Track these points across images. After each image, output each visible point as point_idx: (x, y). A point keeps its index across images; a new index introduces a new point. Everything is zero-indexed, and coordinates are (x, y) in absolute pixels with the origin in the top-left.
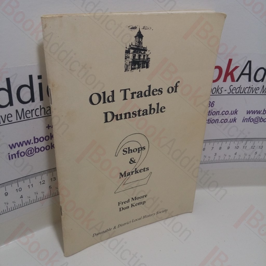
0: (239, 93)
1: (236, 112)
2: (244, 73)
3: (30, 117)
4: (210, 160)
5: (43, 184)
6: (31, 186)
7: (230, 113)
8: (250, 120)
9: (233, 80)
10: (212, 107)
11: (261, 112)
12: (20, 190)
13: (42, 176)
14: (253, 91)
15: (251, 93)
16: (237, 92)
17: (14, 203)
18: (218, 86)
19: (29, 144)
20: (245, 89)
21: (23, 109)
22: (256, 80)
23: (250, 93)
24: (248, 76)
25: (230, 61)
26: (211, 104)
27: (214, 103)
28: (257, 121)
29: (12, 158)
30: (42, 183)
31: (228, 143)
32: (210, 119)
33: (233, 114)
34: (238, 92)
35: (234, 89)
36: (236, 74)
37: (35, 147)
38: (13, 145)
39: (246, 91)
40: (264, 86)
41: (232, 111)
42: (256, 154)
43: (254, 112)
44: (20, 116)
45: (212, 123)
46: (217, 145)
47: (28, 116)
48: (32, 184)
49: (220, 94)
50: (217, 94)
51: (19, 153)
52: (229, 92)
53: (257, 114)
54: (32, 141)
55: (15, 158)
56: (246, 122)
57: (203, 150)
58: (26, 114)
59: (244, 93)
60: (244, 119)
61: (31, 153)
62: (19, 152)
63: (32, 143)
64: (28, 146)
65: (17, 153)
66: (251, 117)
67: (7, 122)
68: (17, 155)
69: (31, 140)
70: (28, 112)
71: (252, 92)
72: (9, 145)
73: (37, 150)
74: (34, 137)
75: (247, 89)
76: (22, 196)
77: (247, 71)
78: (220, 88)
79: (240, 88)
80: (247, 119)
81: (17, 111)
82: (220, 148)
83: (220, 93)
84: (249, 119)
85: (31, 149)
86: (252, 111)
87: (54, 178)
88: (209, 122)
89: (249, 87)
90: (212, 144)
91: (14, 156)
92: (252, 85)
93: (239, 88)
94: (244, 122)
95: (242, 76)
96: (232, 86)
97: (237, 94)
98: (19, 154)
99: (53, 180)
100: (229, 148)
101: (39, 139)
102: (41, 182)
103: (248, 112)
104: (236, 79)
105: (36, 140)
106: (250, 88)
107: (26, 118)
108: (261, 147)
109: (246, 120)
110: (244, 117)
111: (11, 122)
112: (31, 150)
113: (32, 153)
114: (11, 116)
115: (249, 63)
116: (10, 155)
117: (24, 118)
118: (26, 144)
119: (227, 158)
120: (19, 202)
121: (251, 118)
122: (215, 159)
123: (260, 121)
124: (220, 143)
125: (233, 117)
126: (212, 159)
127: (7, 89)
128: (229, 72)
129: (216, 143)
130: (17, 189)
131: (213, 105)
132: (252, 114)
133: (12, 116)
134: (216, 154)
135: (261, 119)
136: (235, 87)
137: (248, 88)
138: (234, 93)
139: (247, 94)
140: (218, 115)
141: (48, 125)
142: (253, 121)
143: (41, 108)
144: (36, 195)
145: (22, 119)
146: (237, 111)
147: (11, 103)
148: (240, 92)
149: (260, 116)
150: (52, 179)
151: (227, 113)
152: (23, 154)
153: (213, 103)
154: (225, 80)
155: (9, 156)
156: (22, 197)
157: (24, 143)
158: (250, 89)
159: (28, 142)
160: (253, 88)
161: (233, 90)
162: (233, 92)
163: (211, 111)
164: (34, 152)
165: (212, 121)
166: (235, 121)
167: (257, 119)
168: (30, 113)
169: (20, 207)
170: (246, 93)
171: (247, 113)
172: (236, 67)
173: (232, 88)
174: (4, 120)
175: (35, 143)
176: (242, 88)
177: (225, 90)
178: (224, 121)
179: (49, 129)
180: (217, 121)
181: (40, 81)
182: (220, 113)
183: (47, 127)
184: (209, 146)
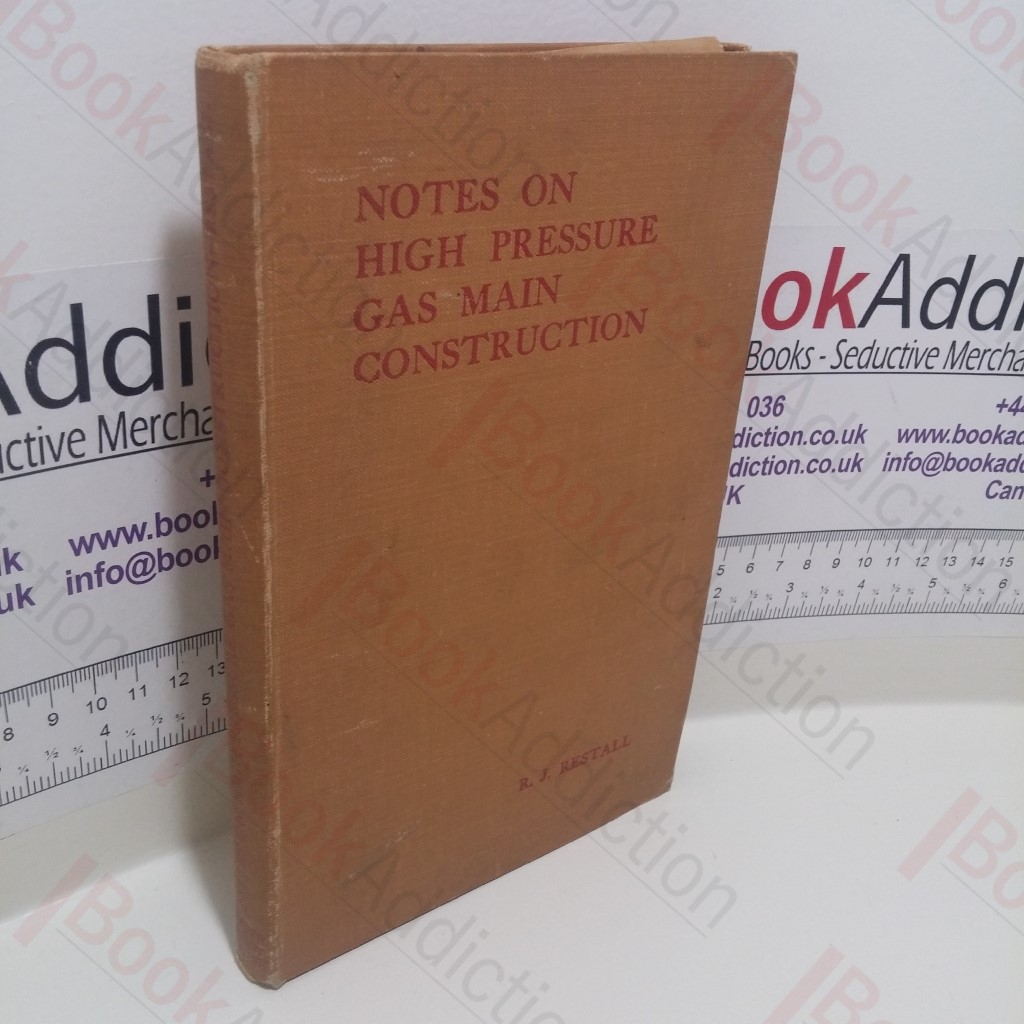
0: (870, 368)
1: (860, 435)
2: (886, 296)
3: (145, 443)
4: (772, 607)
5: (181, 685)
6: (138, 693)
7: (839, 437)
8: (909, 462)
9: (848, 322)
10: (775, 415)
11: (946, 435)
12: (102, 704)
13: (179, 657)
14: (916, 361)
15: (911, 368)
16: (862, 363)
17: (80, 754)
18: (798, 341)
19: (140, 538)
20: (889, 354)
21: (122, 415)
22: (927, 324)
23: (907, 367)
24: (899, 308)
25: (838, 253)
26: (772, 406)
27: (784, 402)
28: (933, 469)
29: (79, 590)
30: (178, 681)
31: (835, 545)
32: (770, 460)
33: (850, 442)
34: (867, 365)
35: (853, 352)
36: (860, 300)
37: (159, 550)
38: (82, 540)
39: (895, 361)
40: (957, 344)
41: (846, 431)
42: (932, 585)
43: (921, 436)
44: (113, 439)
45: (777, 472)
46: (796, 553)
47: (139, 441)
48: (144, 686)
49: (805, 371)
50: (795, 369)
51: (103, 570)
52: (835, 365)
53: (934, 441)
54: (151, 529)
55: (90, 587)
56: (897, 470)
57: (748, 572)
58: (133, 431)
59: (885, 368)
60: (887, 459)
61: (144, 573)
62: (102, 567)
63: (150, 537)
64: (137, 546)
65: (96, 572)
66: (911, 453)
67: (66, 458)
68: (95, 577)
69: (144, 524)
70: (140, 425)
71: (916, 366)
72: (71, 541)
73: (166, 562)
74: (157, 515)
75: (898, 354)
76: (106, 726)
77: (895, 290)
78: (803, 349)
79: (871, 348)
80: (899, 459)
81: (102, 420)
82: (807, 565)
83: (803, 368)
84: (907, 459)
85: (143, 557)
86: (916, 431)
87: (222, 665)
88: (767, 471)
89: (903, 346)
90: (777, 548)
91: (84, 581)
92: (916, 342)
93: (869, 351)
94: (890, 470)
95: (880, 308)
96: (845, 341)
97: (864, 370)
98: (104, 575)
99: (215, 672)
100: (836, 564)
101: (173, 522)
102: (173, 678)
103: (904, 436)
104: (858, 318)
105: (164, 527)
106: (906, 349)
107: (132, 447)
108: (949, 561)
109: (896, 463)
110: (889, 454)
111: (79, 460)
112: (145, 562)
113: (148, 570)
114: (80, 438)
115: (902, 263)
116: (73, 576)
117: (125, 447)
118: (129, 540)
119: (831, 600)
120: (94, 750)
121: (912, 457)
122: (790, 605)
123: (945, 469)
124: (806, 546)
125: (849, 452)
126: (778, 602)
127: (71, 341)
128: (834, 294)
129: (791, 547)
130: (90, 703)
131: (778, 409)
132: (917, 440)
133: (83, 439)
134: (792, 585)
135: (948, 460)
136: (854, 348)
137: (899, 348)
138: (851, 367)
139: (897, 369)
140: (799, 444)
141: (208, 472)
142: (920, 469)
143: (186, 410)
144: (157, 724)
145: (120, 449)
146: (865, 431)
147: (83, 392)
148: (874, 363)
149: (944, 448)
150: (212, 667)
151: (828, 437)
152: (115, 575)
153: (780, 401)
154: (820, 322)
155: (69, 580)
156: (108, 733)
157: (122, 534)
158: (908, 352)
159: (136, 533)
160: (917, 350)
161: (847, 356)
162: (849, 365)
163: (772, 430)
164: (156, 569)
165: (777, 465)
166: (856, 468)
167: (933, 462)
168: (146, 428)
169: (99, 768)
170: (893, 367)
171: (900, 440)
172: (859, 278)
173: (844, 349)
174: (56, 452)
175: (158, 536)
176: (878, 349)
177: (822, 358)
178: (818, 465)
179: (208, 485)
180: (795, 465)
181: (184, 316)
182: (806, 437)
183: (202, 479)
184: (766, 555)
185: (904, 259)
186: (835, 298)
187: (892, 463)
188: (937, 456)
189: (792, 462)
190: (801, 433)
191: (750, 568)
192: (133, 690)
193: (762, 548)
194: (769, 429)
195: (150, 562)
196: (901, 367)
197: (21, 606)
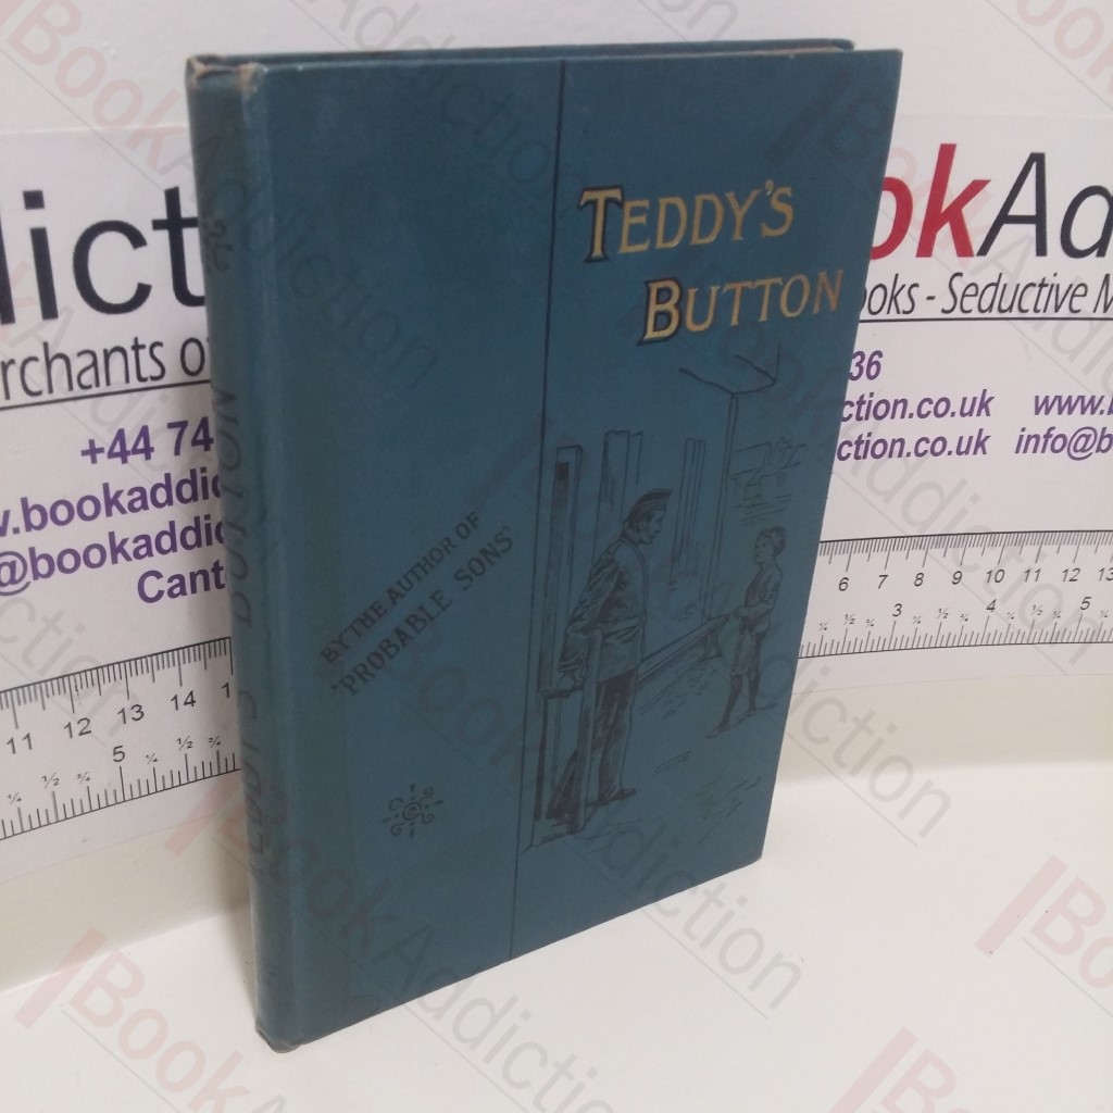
0: (995, 313)
1: (984, 405)
2: (1013, 212)
4: (874, 636)
5: (81, 734)
6: (21, 744)
7: (955, 407)
8: (1050, 440)
9: (963, 248)
10: (870, 377)
11: (1098, 404)
13: (75, 697)
14: (1058, 302)
15: (1051, 312)
16: (984, 307)
18: (897, 275)
20: (1020, 293)
22: (1070, 250)
23: (1045, 311)
24: (1031, 229)
26: (865, 364)
27: (880, 360)
28: (1083, 450)
30: (76, 729)
31: (954, 553)
32: (865, 438)
33: (970, 413)
34: (990, 309)
35: (971, 291)
36: (979, 217)
37: (32, 551)
39: (1028, 302)
40: (1111, 277)
41: (964, 399)
42: (1085, 605)
43: (1067, 405)
45: (875, 456)
46: (902, 564)
48: (28, 736)
49: (907, 317)
50: (893, 315)
52: (948, 308)
53: (1083, 411)
54: (17, 519)
56: (1035, 451)
59: (1015, 313)
60: (1021, 437)
61: (12, 581)
63: (16, 531)
66: (1053, 428)
69: (6, 514)
71: (1057, 309)
73: (43, 566)
74: (24, 501)
75: (1032, 294)
77: (1025, 205)
78: (904, 286)
79: (996, 285)
80: (1037, 437)
82: (920, 578)
83: (905, 312)
84: (1047, 436)
85: (9, 559)
86: (1059, 398)
87: (137, 708)
88: (861, 453)
89: (1038, 282)
90: (879, 557)
92: (1055, 275)
93: (993, 288)
94: (1025, 451)
95: (1006, 228)
96: (960, 274)
97: (987, 315)
99: (128, 717)
101: (48, 510)
102: (69, 725)
103: (1042, 406)
104: (977, 242)
105: (36, 518)
106: (1042, 285)
108: (1108, 574)
109: (1033, 441)
110: (1023, 430)
112: (12, 565)
113: (17, 577)
115: (1034, 165)
119: (952, 626)
121: (1054, 433)
122: (898, 634)
123: (1099, 450)
124: (917, 554)
125: (969, 427)
126: (882, 630)
128: (944, 209)
129: (897, 555)
131: (873, 369)
132: (1060, 411)
135: (1102, 438)
136: (974, 284)
137: (1033, 285)
138: (970, 311)
139: (1031, 314)
140: (903, 417)
141: (92, 442)
142: (1066, 449)
144: (51, 787)
146: (991, 399)
150: (122, 711)
151: (940, 407)
153: (876, 358)
154: (925, 249)
158: (1045, 291)
160: (1058, 286)
161: (964, 296)
162: (966, 309)
163: (867, 398)
164: (29, 575)
165: (874, 446)
166: (980, 450)
167: (1083, 440)
170: (1027, 311)
171: (1037, 411)
172: (976, 187)
173: (959, 286)
175: (28, 529)
176: (1005, 286)
177: (930, 298)
178: (929, 446)
179: (94, 461)
180: (898, 445)
181: (36, 218)
182: (912, 408)
183: (84, 453)
184: (864, 567)
185: (1037, 160)
186: (945, 216)
187: (1026, 443)
188: (1088, 432)
189: (894, 442)
190: (905, 402)
192: (12, 740)
193: (859, 558)
194: (862, 397)
195: (19, 565)
196: (1036, 311)
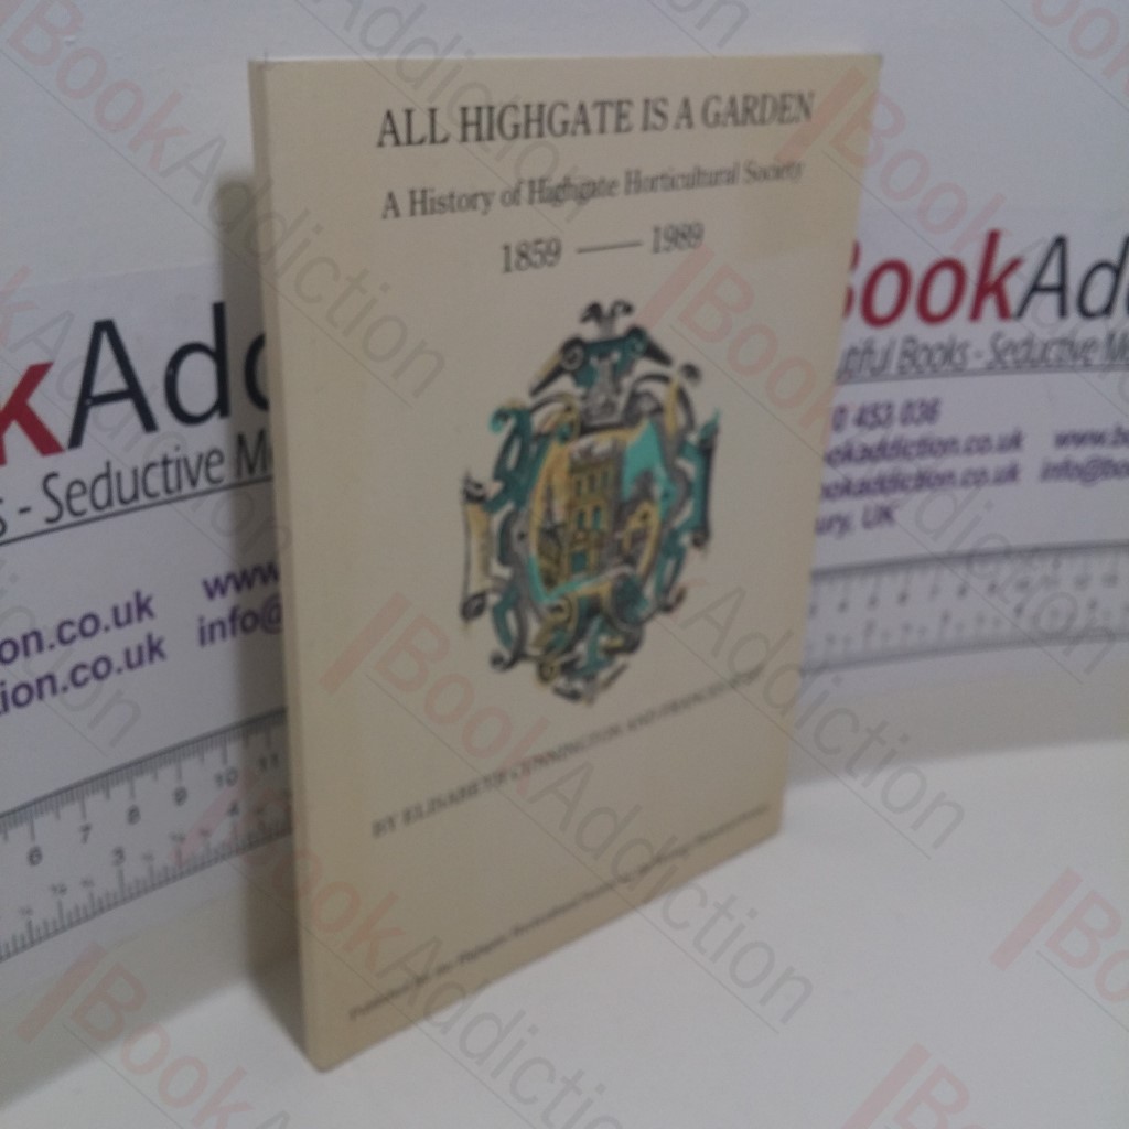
12: (232, 778)
19: (276, 579)
21: (262, 433)
25: (993, 239)
29: (212, 640)
38: (217, 581)
44: (251, 462)
51: (238, 616)
55: (224, 637)
57: (902, 602)
62: (237, 612)
64: (272, 588)
65: (230, 620)
67: (203, 484)
68: (228, 626)
76: (235, 805)
81: (241, 439)
91: (218, 630)
98: (238, 623)
100: (993, 588)
111: (216, 486)
114: (219, 460)
117: (264, 470)
118: (265, 581)
120: (221, 833)
127: (212, 346)
130: (219, 777)
133: (221, 461)
134: (946, 616)
145: (258, 473)
147: (223, 405)
148: (1031, 359)
149: (1104, 452)
152: (249, 622)
155: (202, 628)
157: (257, 573)
174: (193, 476)
191: (903, 598)
197: (151, 659)
